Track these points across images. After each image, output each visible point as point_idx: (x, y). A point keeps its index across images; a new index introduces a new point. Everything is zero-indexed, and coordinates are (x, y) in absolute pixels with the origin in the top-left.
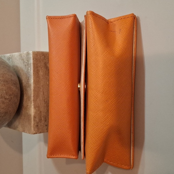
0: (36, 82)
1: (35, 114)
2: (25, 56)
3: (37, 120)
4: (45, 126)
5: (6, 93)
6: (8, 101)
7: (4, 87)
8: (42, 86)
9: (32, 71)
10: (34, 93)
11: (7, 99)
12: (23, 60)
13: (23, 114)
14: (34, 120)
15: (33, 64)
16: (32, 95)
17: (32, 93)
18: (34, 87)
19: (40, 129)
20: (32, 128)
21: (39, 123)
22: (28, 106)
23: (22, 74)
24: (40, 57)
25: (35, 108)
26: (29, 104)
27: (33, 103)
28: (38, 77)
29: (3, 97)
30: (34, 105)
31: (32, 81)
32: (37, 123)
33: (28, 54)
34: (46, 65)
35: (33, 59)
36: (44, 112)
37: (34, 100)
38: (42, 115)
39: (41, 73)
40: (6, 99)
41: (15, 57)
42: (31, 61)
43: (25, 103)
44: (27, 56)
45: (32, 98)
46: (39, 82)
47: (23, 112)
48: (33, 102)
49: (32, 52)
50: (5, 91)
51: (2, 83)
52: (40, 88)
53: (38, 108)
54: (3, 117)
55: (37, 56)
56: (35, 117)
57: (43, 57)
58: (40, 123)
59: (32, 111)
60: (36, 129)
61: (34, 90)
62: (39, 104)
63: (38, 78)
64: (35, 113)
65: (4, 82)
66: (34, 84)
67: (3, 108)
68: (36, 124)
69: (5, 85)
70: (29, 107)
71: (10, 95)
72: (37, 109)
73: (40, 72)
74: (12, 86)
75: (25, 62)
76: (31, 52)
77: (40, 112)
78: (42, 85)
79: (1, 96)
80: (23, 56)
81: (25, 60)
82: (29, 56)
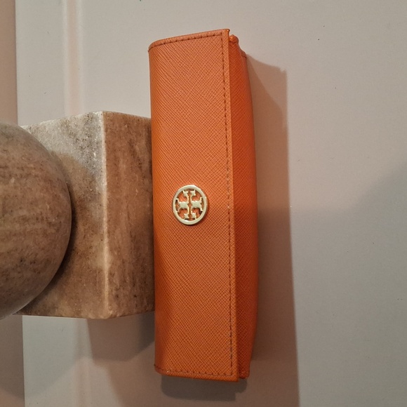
0: (114, 187)
1: (111, 268)
2: (81, 124)
3: (117, 281)
4: (132, 297)
5: (50, 209)
6: (54, 231)
7: (45, 195)
8: (127, 197)
9: (104, 159)
10: (110, 215)
11: (53, 225)
12: (72, 135)
13: (75, 270)
14: (111, 282)
15: (106, 142)
16: (105, 219)
17: (105, 213)
18: (108, 199)
19: (123, 304)
20: (106, 303)
21: (122, 290)
22: (91, 247)
23: (71, 171)
24: (120, 127)
25: (111, 250)
26: (95, 243)
27: (106, 240)
28: (117, 175)
29: (45, 219)
30: (110, 243)
31: (103, 184)
32: (117, 290)
33: (90, 118)
34: (133, 146)
35: (106, 131)
36: (129, 263)
37: (109, 232)
38: (127, 271)
39: (123, 166)
40: (50, 224)
41: (47, 129)
42: (101, 136)
43: (80, 243)
44: (87, 123)
45: (105, 227)
46: (118, 187)
47: (76, 264)
48: (106, 236)
49: (101, 112)
50: (49, 203)
51: (42, 183)
52: (122, 203)
53: (118, 252)
54: (39, 273)
55: (113, 124)
56: (111, 274)
57: (126, 126)
58: (124, 289)
59: (105, 260)
60: (115, 306)
61: (109, 207)
62: (120, 242)
63: (117, 178)
64: (113, 263)
65: (45, 181)
66: (108, 191)
67: (43, 249)
68: (114, 292)
69: (47, 189)
70: (94, 249)
71: (58, 216)
72: (116, 253)
73: (121, 162)
74: (61, 195)
75: (80, 139)
76: (99, 114)
77: (123, 262)
78: (125, 194)
79: (40, 217)
80: (72, 125)
81: (81, 135)
82: (95, 123)
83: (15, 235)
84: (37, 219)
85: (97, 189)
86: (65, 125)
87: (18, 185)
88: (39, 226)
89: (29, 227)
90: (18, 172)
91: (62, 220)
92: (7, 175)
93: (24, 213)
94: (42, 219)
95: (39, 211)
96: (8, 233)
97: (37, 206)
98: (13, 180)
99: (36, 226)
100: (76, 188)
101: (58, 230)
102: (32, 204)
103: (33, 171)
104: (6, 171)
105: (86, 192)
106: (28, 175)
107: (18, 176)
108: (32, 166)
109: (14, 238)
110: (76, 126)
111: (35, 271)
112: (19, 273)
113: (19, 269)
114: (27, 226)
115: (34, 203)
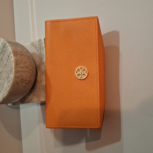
5: (30, 65)
11: (31, 70)
12: (35, 46)
23: (35, 57)
33: (40, 40)
40: (30, 69)
42: (44, 45)
49: (43, 38)
65: (28, 57)
67: (28, 77)
69: (28, 59)
79: (27, 67)
80: (35, 43)
81: (37, 46)
82: (41, 42)
83: (20, 71)
84: (26, 67)
85: (43, 61)
86: (32, 44)
87: (20, 57)
88: (27, 70)
89: (24, 70)
90: (20, 54)
91: (33, 69)
92: (17, 54)
93: (22, 65)
94: (28, 68)
95: (26, 65)
96: (18, 71)
97: (26, 63)
98: (19, 56)
99: (26, 70)
100: (37, 62)
101: (32, 72)
102: (24, 63)
103: (24, 54)
104: (17, 53)
105: (40, 63)
106: (23, 55)
107: (20, 55)
108: (24, 52)
109: (20, 73)
110: (36, 43)
111: (26, 83)
112: (22, 83)
113: (21, 82)
114: (23, 69)
115: (25, 63)
